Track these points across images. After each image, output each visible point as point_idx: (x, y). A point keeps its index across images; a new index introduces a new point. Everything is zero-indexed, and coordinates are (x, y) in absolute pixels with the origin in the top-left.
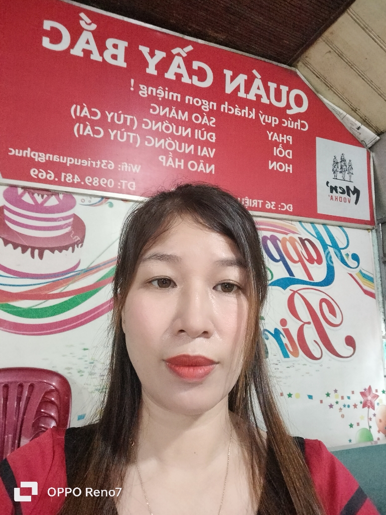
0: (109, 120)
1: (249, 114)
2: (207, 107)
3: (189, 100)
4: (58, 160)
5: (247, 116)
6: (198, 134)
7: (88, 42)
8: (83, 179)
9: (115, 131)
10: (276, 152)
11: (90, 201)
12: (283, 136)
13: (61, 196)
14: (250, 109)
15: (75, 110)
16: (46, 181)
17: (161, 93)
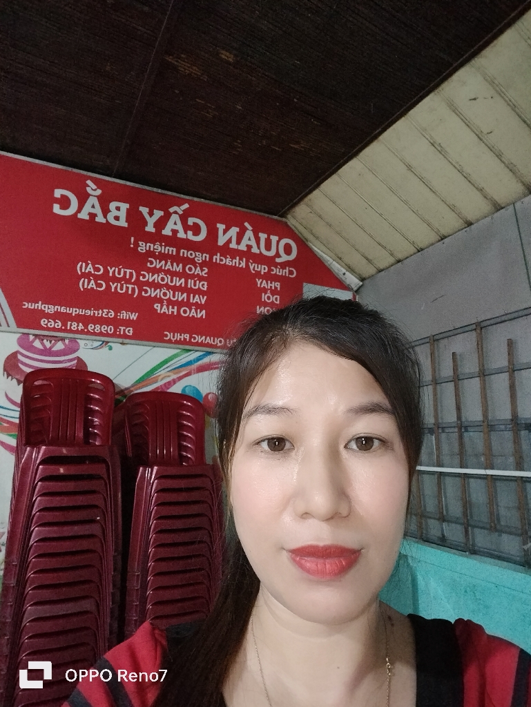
0: (111, 275)
1: (240, 264)
2: (200, 259)
3: (184, 253)
4: (65, 311)
5: (237, 265)
6: (191, 283)
7: (93, 207)
8: (86, 326)
9: (116, 284)
10: (264, 297)
11: (92, 345)
12: (271, 283)
13: (67, 341)
14: (241, 259)
15: (81, 268)
16: (54, 329)
17: (158, 248)
